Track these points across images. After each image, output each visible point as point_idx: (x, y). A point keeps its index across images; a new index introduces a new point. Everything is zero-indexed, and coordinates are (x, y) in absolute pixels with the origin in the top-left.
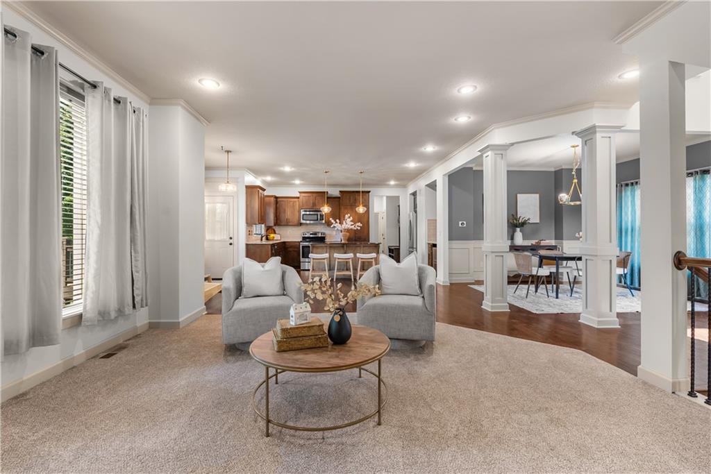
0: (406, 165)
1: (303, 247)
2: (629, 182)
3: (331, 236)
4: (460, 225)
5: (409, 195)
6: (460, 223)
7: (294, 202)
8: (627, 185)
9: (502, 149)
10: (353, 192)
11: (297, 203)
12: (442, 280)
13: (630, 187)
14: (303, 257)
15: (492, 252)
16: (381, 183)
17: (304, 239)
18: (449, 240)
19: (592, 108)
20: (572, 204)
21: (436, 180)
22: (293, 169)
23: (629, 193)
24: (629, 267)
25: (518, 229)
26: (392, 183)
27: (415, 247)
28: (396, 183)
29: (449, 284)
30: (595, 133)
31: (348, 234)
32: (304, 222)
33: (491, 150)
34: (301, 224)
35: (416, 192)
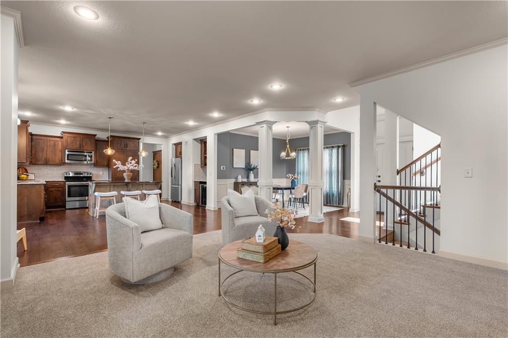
0: (187, 123)
1: (68, 186)
2: (302, 148)
3: (97, 176)
4: (222, 169)
5: (171, 145)
6: (222, 167)
7: (55, 141)
8: (301, 150)
9: (270, 124)
10: (125, 138)
11: (60, 143)
12: (213, 206)
13: (302, 152)
14: (68, 197)
15: (266, 186)
16: (151, 133)
17: (68, 179)
18: (218, 179)
19: (315, 110)
20: (286, 158)
21: (206, 137)
22: (75, 110)
23: (302, 154)
24: (308, 192)
25: (252, 172)
26: (160, 134)
27: (180, 184)
28: (163, 134)
29: (217, 209)
30: (317, 123)
31: (131, 174)
32: (69, 162)
33: (266, 123)
34: (64, 164)
35: (181, 143)
